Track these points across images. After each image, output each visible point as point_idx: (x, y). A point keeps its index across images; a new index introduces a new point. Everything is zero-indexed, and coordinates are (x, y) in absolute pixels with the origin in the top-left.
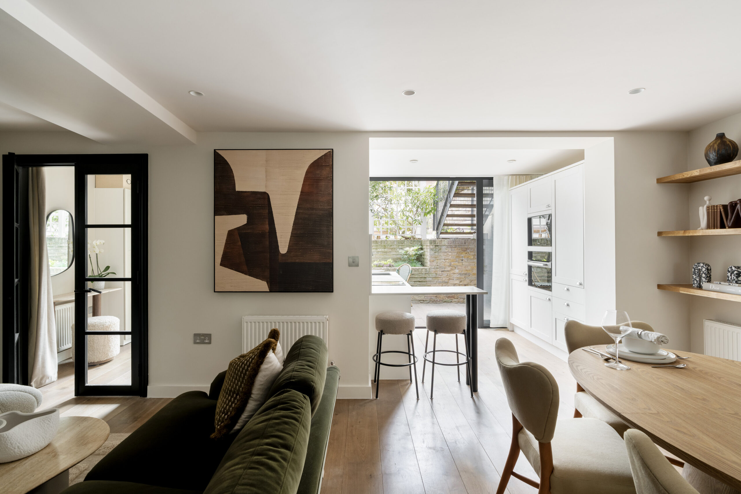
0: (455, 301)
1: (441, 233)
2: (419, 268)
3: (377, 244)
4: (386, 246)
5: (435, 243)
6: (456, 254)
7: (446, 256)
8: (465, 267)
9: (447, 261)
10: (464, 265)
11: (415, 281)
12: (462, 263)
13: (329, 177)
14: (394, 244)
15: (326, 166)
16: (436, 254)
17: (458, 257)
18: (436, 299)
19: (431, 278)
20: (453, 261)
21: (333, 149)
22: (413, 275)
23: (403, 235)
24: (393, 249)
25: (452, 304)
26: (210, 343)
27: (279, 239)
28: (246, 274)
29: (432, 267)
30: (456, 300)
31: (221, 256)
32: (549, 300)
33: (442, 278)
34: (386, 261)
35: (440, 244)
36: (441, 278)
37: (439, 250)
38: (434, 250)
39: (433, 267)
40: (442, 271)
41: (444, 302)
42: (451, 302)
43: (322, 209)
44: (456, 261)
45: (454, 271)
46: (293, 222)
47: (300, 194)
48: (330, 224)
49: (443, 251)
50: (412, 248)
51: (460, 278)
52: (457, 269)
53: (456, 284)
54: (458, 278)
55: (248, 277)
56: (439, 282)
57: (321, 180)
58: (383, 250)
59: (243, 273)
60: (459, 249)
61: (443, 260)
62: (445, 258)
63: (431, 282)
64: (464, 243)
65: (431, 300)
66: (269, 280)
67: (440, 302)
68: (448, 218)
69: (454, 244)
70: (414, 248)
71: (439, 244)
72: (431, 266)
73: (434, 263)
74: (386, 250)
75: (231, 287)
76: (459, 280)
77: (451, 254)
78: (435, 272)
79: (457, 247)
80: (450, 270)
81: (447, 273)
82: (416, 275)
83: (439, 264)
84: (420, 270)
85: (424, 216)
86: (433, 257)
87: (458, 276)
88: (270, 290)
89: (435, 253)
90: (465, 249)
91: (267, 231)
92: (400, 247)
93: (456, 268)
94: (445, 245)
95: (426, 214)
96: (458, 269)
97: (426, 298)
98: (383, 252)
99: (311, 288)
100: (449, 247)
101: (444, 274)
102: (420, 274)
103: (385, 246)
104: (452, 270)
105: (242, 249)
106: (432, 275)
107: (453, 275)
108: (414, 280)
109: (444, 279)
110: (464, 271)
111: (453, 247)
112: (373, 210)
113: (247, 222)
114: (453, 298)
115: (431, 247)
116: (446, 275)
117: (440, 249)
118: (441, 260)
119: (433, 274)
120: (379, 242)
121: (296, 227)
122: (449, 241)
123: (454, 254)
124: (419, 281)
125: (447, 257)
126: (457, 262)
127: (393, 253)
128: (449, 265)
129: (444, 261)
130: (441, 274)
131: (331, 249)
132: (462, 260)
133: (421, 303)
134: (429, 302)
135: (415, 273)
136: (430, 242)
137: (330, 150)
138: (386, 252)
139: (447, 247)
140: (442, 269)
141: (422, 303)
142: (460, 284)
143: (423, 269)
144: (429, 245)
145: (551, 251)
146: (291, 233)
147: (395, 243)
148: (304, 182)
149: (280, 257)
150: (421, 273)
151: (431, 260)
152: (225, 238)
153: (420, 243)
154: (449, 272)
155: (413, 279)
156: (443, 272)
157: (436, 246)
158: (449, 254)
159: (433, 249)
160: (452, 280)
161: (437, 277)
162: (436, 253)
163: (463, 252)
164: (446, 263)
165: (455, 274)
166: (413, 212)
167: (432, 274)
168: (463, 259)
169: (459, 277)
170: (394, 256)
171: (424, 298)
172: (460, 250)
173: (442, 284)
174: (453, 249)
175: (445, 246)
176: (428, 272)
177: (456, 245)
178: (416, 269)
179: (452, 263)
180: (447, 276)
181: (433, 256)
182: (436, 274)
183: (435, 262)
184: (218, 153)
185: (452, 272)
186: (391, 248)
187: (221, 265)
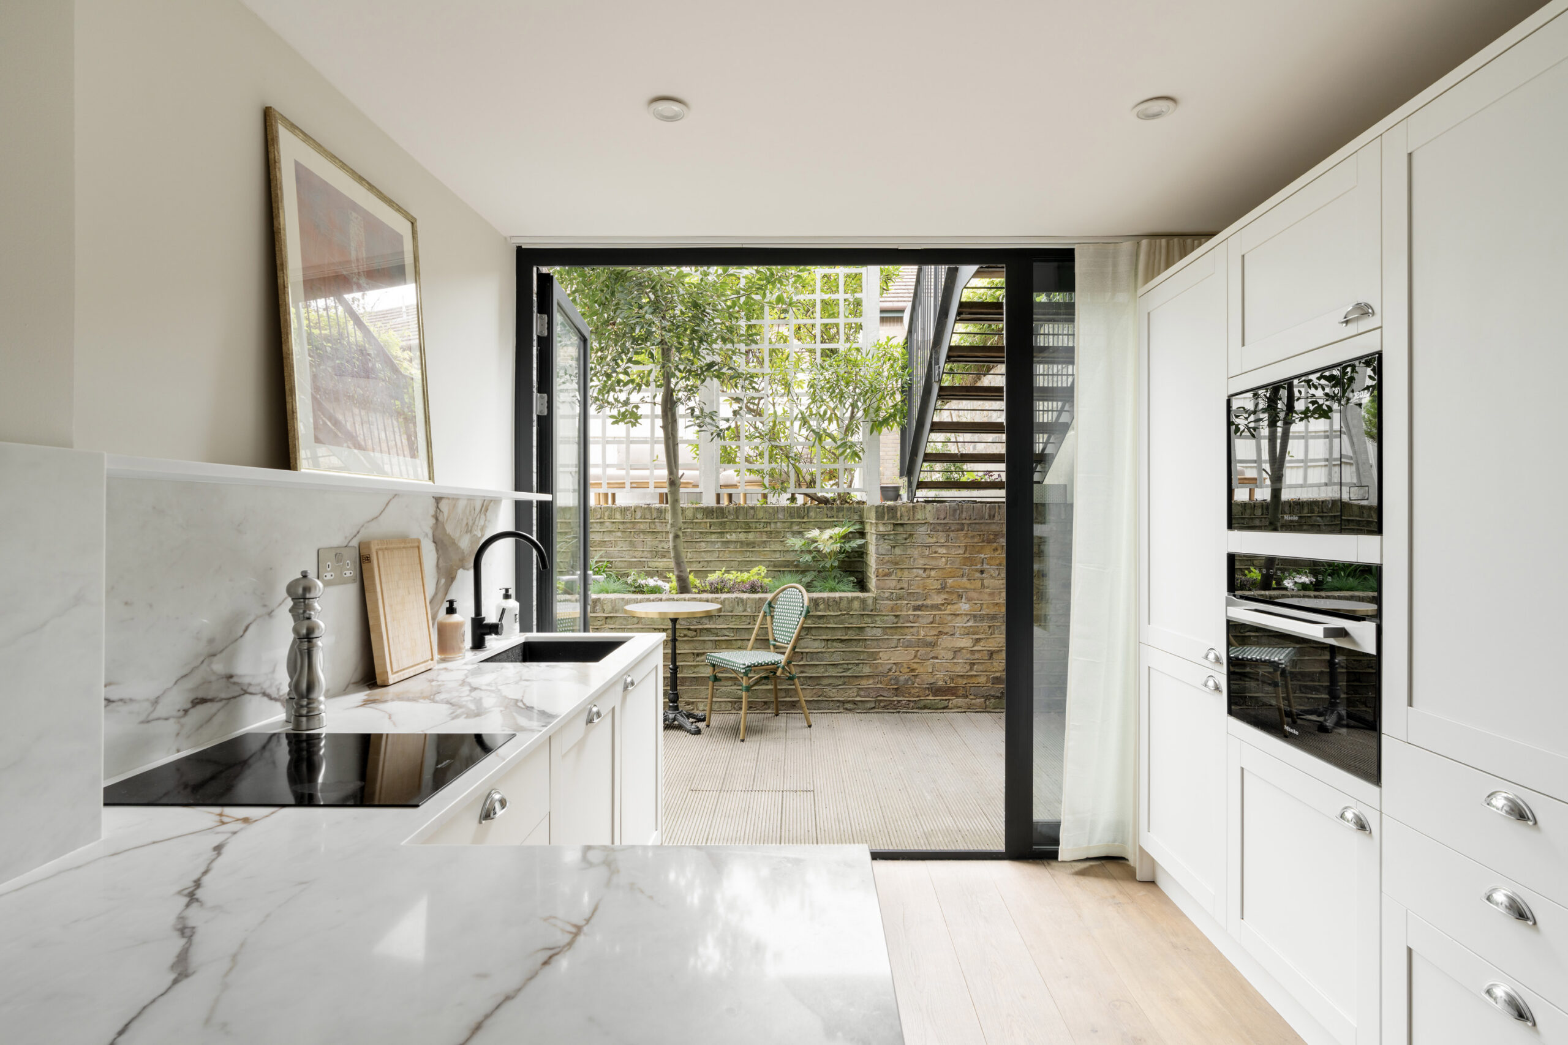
0: (959, 705)
1: (922, 485)
2: (841, 598)
3: (723, 518)
4: (753, 525)
5: (894, 517)
6: (961, 551)
7: (928, 557)
8: (991, 594)
9: (933, 573)
10: (988, 588)
11: (828, 640)
12: (982, 580)
14: (778, 518)
16: (898, 551)
17: (969, 561)
18: (895, 698)
19: (880, 630)
20: (952, 574)
22: (822, 621)
23: (810, 491)
24: (773, 535)
25: (950, 715)
29: (882, 595)
30: (960, 701)
33: (914, 630)
34: (748, 571)
35: (909, 519)
36: (912, 630)
37: (906, 539)
38: (892, 537)
39: (887, 595)
40: (917, 608)
41: (921, 709)
42: (944, 708)
44: (963, 576)
45: (955, 607)
49: (920, 541)
50: (828, 533)
51: (977, 629)
52: (963, 600)
53: (963, 648)
54: (967, 631)
56: (906, 643)
58: (742, 537)
60: (971, 534)
61: (921, 572)
62: (925, 565)
63: (881, 643)
64: (990, 516)
65: (881, 701)
67: (908, 708)
68: (934, 436)
69: (955, 519)
70: (833, 532)
71: (906, 518)
72: (879, 591)
73: (891, 582)
74: (751, 537)
76: (971, 636)
77: (944, 552)
78: (892, 610)
79: (966, 529)
80: (943, 604)
81: (934, 613)
82: (831, 621)
83: (905, 586)
84: (844, 604)
85: (871, 432)
86: (888, 562)
87: (969, 624)
89: (894, 547)
90: (992, 537)
92: (796, 528)
93: (960, 597)
94: (925, 523)
95: (878, 425)
96: (969, 600)
97: (862, 693)
98: (742, 542)
100: (940, 528)
101: (923, 616)
102: (844, 615)
103: (747, 524)
104: (948, 603)
106: (883, 622)
107: (951, 621)
108: (824, 637)
109: (922, 633)
110: (988, 608)
111: (953, 528)
112: (696, 410)
114: (953, 695)
115: (882, 528)
116: (929, 622)
117: (911, 535)
118: (915, 570)
119: (885, 618)
120: (729, 511)
122: (938, 510)
123: (953, 551)
124: (842, 641)
125: (933, 563)
126: (965, 579)
127: (772, 547)
128: (939, 587)
129: (924, 575)
130: (911, 617)
132: (982, 572)
133: (847, 709)
134: (874, 708)
135: (829, 613)
136: (877, 512)
138: (752, 544)
139: (934, 528)
140: (916, 600)
141: (850, 710)
142: (975, 648)
143: (853, 599)
144: (874, 522)
145: (1378, 562)
147: (780, 516)
150: (848, 614)
151: (880, 570)
153: (856, 517)
154: (940, 610)
155: (822, 632)
156: (920, 610)
157: (895, 525)
158: (940, 550)
159: (888, 535)
160: (950, 638)
161: (899, 625)
162: (896, 549)
163: (985, 544)
164: (928, 581)
165: (959, 618)
166: (837, 421)
167: (881, 617)
168: (985, 566)
169: (971, 626)
170: (778, 555)
171: (858, 695)
172: (976, 540)
173: (917, 649)
174: (952, 534)
175: (926, 526)
176: (872, 611)
177: (963, 524)
178: (831, 600)
179: (950, 581)
180: (932, 623)
181: (887, 558)
182: (896, 616)
183: (893, 577)
185: (950, 609)
186: (766, 532)
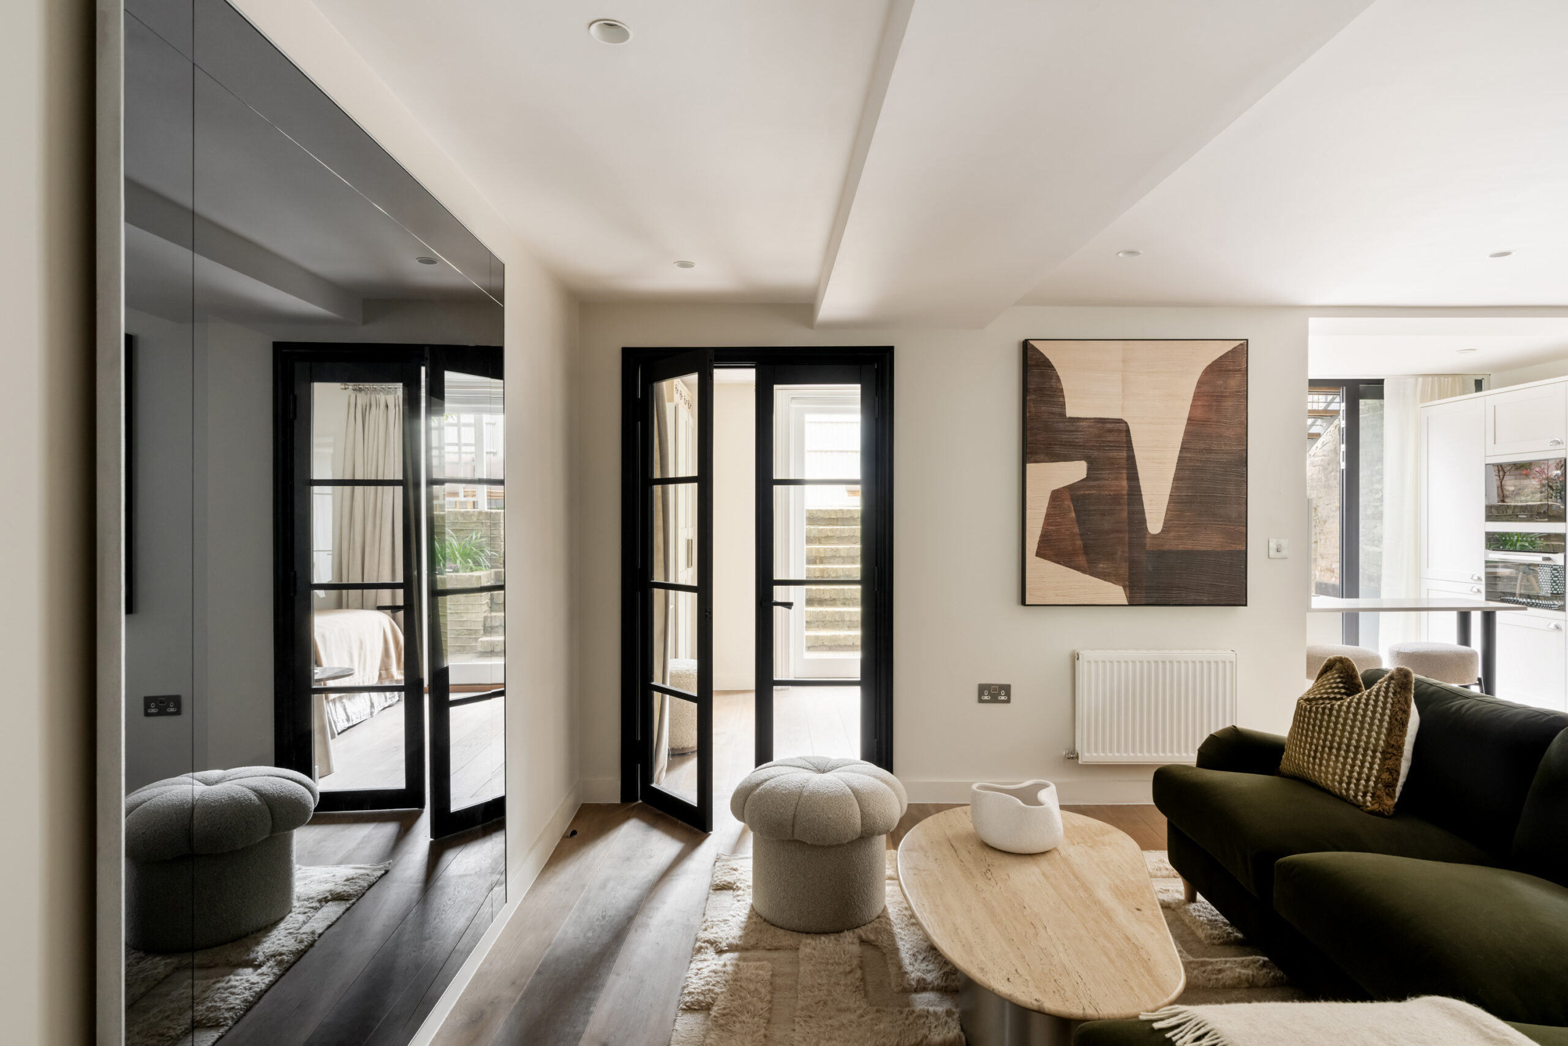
13: (1239, 392)
15: (1236, 371)
21: (1247, 340)
26: (1008, 701)
27: (1146, 507)
28: (1084, 572)
31: (1037, 539)
32: (1557, 628)
43: (1227, 450)
46: (1173, 474)
47: (1186, 423)
48: (1242, 479)
55: (1088, 577)
57: (1226, 397)
59: (1078, 570)
66: (1127, 583)
75: (1057, 595)
88: (1128, 602)
91: (1125, 492)
99: (1206, 599)
105: (1077, 525)
113: (1087, 475)
121: (1179, 485)
131: (1243, 526)
137: (1242, 342)
145: (1564, 532)
146: (1170, 495)
148: (1194, 400)
149: (1148, 541)
152: (1046, 505)
184: (1033, 347)
187: (1038, 554)
